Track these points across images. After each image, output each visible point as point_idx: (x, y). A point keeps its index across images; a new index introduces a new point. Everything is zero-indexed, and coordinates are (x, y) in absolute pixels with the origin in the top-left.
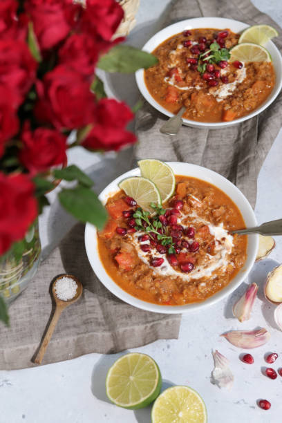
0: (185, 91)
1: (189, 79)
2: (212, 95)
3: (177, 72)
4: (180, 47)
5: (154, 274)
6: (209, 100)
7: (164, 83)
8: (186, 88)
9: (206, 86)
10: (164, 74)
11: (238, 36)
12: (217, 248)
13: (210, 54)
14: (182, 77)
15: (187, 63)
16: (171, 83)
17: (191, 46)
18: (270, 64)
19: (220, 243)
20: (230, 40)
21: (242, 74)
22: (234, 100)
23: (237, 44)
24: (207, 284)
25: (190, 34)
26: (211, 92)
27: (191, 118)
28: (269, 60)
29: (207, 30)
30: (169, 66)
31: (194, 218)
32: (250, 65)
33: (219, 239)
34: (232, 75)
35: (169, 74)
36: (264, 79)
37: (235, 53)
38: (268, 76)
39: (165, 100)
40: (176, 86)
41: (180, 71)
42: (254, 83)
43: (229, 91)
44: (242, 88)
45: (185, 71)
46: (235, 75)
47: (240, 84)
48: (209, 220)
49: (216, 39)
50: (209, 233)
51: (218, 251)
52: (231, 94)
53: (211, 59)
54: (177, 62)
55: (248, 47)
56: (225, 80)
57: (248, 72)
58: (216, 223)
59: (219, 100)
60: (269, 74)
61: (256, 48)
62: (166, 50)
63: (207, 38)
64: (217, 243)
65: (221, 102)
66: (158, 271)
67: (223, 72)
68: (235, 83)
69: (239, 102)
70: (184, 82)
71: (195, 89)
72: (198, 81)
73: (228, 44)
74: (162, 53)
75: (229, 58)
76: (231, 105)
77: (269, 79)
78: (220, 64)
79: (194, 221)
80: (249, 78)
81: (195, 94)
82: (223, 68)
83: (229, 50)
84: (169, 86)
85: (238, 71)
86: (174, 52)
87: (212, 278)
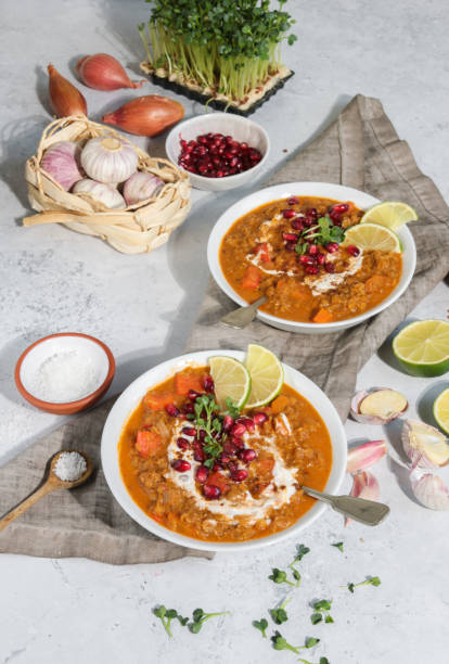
0: (271, 276)
1: (280, 261)
2: (307, 286)
3: (266, 249)
4: (279, 217)
5: (167, 476)
6: (301, 292)
7: (245, 261)
8: (274, 272)
9: (302, 273)
10: (247, 250)
11: (361, 214)
12: (267, 492)
13: (316, 231)
14: (270, 257)
15: (284, 239)
16: (255, 262)
17: (293, 218)
18: (398, 256)
19: (275, 489)
20: (350, 217)
21: (356, 264)
22: (337, 296)
23: (359, 223)
24: (219, 525)
25: (297, 203)
26: (307, 281)
27: (271, 311)
28: (398, 250)
29: (322, 200)
30: (257, 240)
31: (268, 445)
32: (370, 253)
33: (278, 484)
34: (341, 263)
35: (254, 252)
36: (385, 275)
37: (353, 235)
38: (392, 271)
39: (241, 284)
40: (260, 267)
41: (270, 248)
42: (370, 277)
43: (332, 284)
44: (350, 281)
45: (277, 250)
46: (345, 264)
47: (350, 276)
48: (284, 457)
49: (330, 213)
50: (270, 471)
51: (264, 497)
52: (334, 287)
53: (317, 238)
54: (270, 236)
55: (371, 229)
56: (329, 268)
57: (364, 262)
58: (289, 464)
59: (315, 294)
60: (394, 268)
61: (382, 232)
62: (258, 219)
63: (318, 211)
64: (271, 487)
65: (317, 297)
66: (175, 477)
67: (330, 258)
68: (343, 274)
69: (342, 299)
70: (272, 264)
71: (285, 275)
72: (293, 265)
73: (346, 222)
74: (252, 221)
75: (342, 241)
76: (330, 302)
77: (393, 274)
78: (328, 246)
79: (264, 448)
80: (363, 270)
81: (284, 280)
82: (331, 252)
83: (345, 230)
84: (249, 265)
85: (352, 260)
86: (269, 224)
87: (230, 523)
